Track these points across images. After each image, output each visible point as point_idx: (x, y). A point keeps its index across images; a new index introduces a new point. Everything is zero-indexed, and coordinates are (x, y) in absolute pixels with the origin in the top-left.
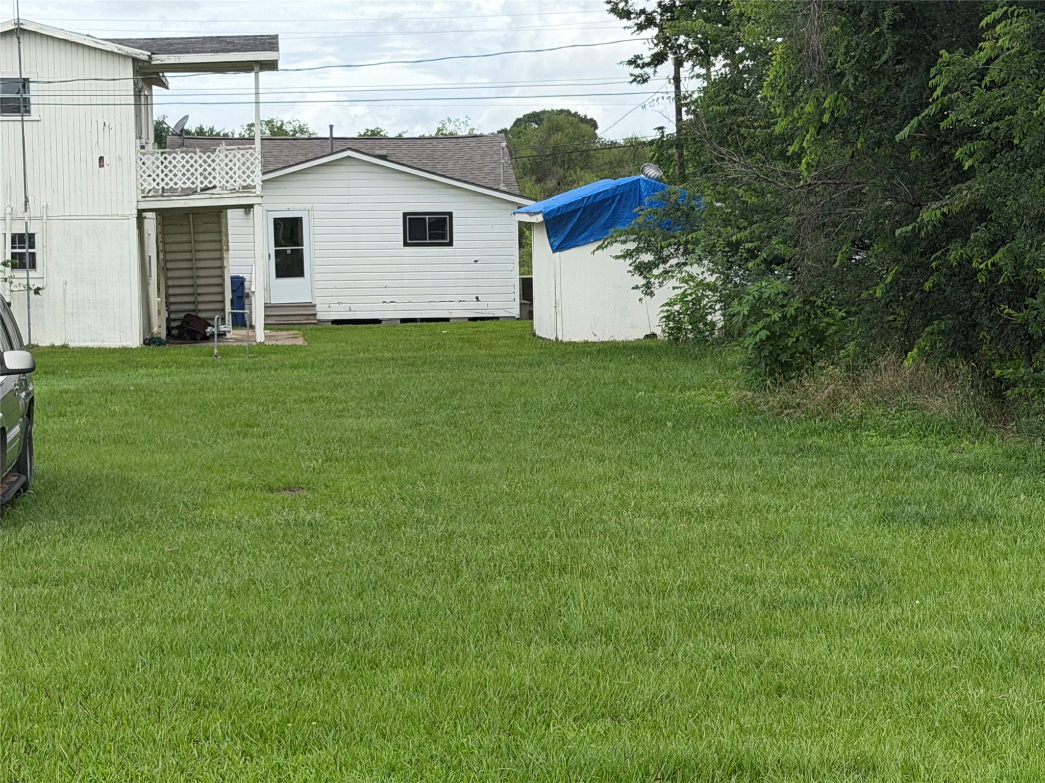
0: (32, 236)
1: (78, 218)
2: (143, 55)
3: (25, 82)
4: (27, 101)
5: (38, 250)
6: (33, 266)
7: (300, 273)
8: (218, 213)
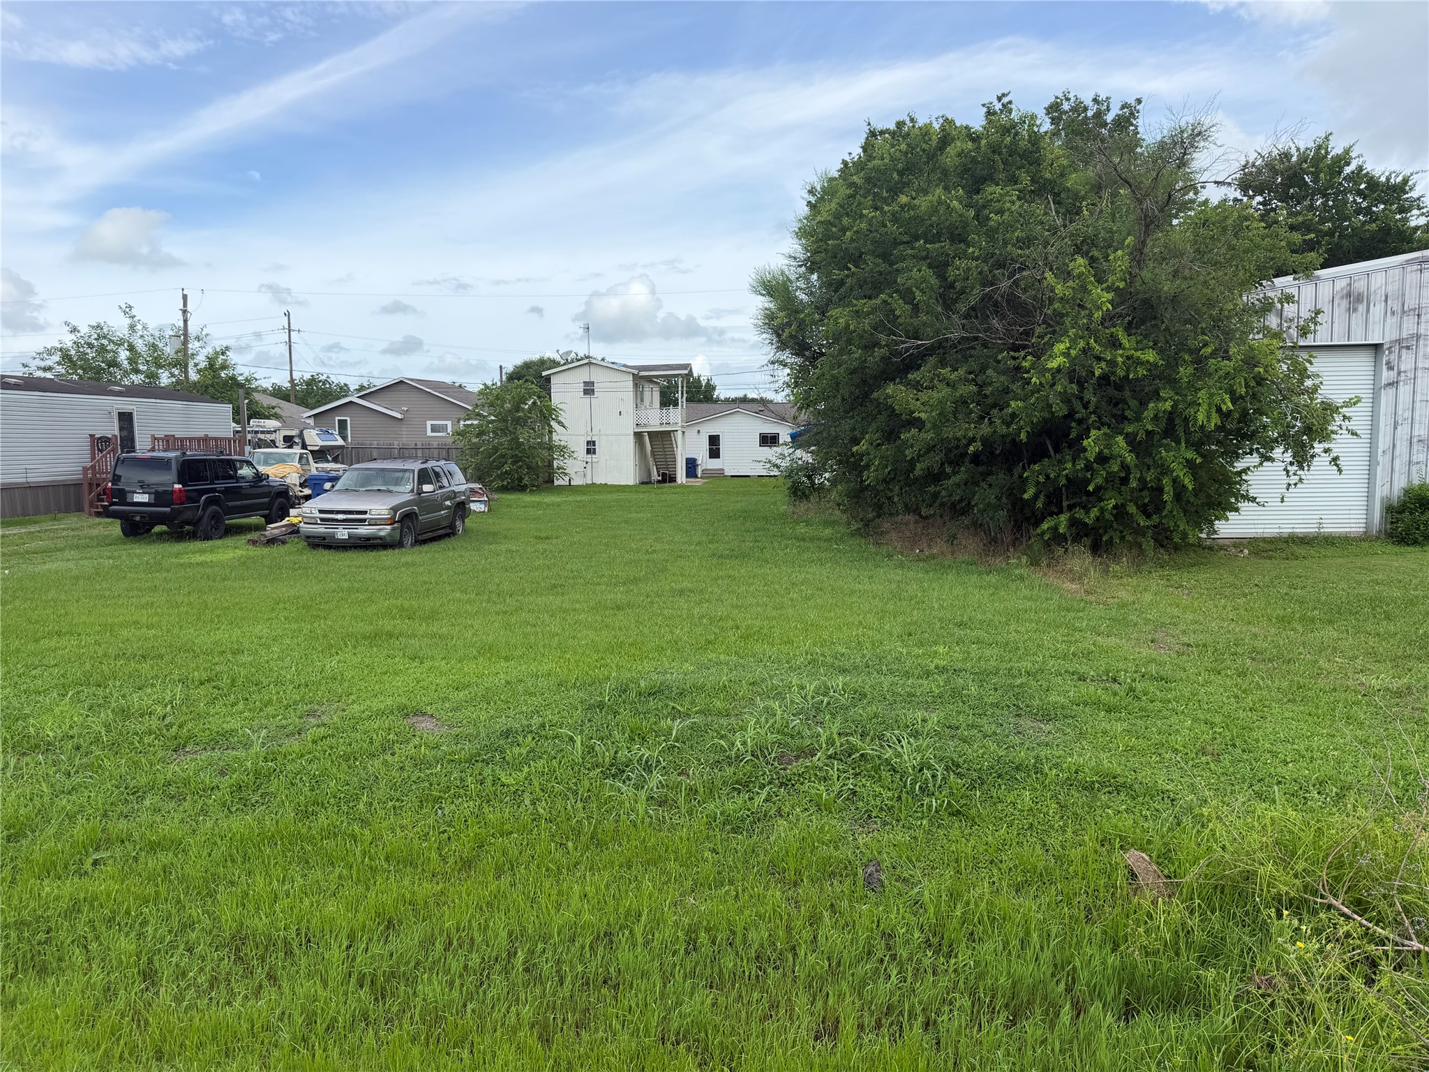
0: (594, 442)
1: (611, 435)
2: (636, 372)
3: (593, 383)
4: (593, 390)
5: (597, 447)
6: (594, 453)
7: (718, 457)
8: (669, 432)
